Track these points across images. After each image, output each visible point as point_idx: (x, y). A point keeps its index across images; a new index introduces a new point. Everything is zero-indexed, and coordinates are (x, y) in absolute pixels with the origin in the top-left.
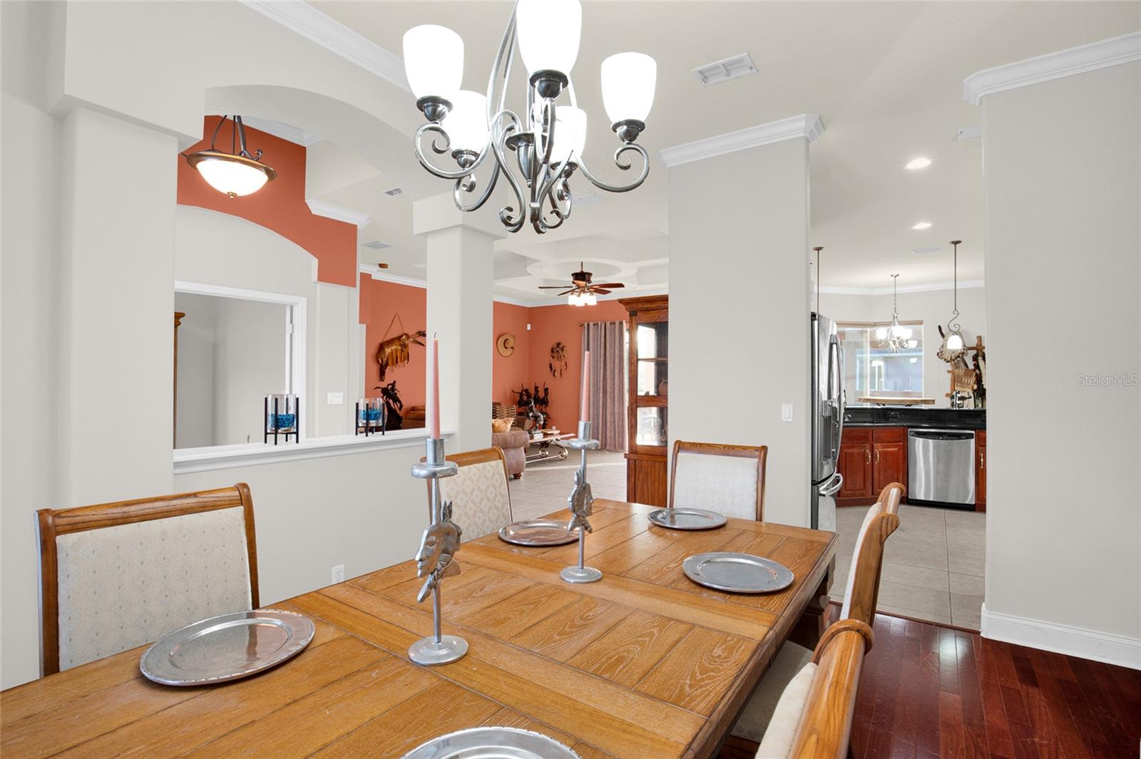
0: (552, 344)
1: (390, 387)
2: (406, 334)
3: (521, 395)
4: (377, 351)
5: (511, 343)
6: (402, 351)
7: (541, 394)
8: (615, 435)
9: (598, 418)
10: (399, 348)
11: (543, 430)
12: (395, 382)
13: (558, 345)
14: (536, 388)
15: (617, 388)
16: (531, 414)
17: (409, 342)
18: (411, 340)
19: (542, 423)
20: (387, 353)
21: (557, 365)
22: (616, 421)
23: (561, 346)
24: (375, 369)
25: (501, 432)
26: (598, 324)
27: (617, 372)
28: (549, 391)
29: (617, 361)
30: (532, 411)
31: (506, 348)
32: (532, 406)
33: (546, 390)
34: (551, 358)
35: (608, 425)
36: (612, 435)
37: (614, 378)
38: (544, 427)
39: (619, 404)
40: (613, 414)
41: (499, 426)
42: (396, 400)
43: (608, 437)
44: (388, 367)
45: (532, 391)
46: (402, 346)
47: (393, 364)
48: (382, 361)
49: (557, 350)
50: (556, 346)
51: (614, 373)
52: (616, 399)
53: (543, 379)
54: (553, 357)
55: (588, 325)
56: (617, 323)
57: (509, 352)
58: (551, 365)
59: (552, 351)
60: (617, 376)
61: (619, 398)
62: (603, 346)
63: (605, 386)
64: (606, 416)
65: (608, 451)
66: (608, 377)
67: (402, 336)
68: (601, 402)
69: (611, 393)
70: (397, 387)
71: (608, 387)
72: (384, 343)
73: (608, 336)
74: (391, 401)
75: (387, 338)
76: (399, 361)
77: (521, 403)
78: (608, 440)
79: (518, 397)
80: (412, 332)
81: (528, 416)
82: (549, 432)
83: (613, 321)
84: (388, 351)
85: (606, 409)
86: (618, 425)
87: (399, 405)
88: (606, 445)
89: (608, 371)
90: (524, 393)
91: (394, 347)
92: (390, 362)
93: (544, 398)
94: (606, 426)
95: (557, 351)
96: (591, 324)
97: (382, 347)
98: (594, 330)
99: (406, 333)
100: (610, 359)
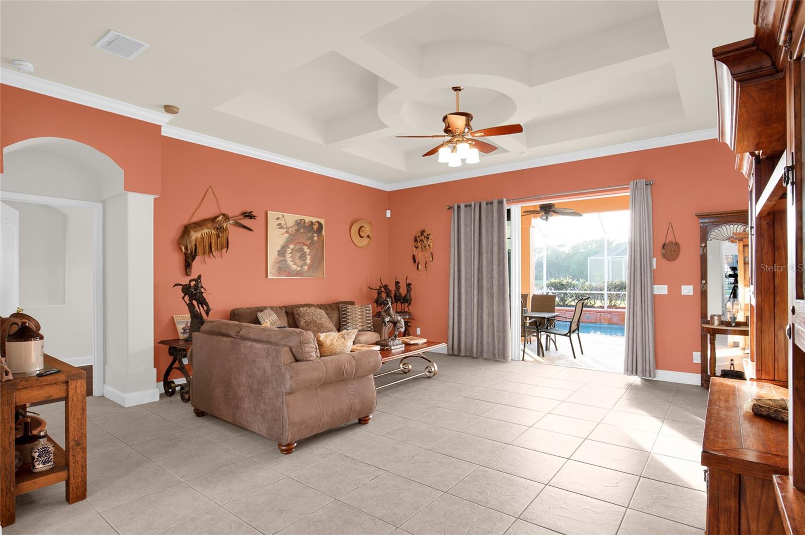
0: (416, 231)
1: (193, 283)
2: (224, 215)
3: (379, 293)
4: (179, 235)
5: (367, 230)
6: (218, 236)
7: (403, 291)
8: (494, 340)
9: (472, 319)
10: (214, 232)
11: (404, 339)
12: (199, 277)
13: (423, 232)
14: (397, 283)
15: (495, 282)
16: (387, 319)
17: (228, 225)
18: (231, 222)
19: (403, 330)
20: (193, 238)
21: (420, 256)
22: (496, 323)
23: (425, 234)
24: (177, 260)
25: (335, 354)
26: (470, 206)
27: (495, 262)
28: (412, 286)
29: (496, 249)
30: (389, 315)
31: (361, 237)
32: (389, 308)
33: (409, 285)
34: (414, 249)
35: (485, 328)
36: (490, 340)
37: (492, 270)
38: (405, 334)
39: (499, 303)
40: (491, 315)
41: (332, 344)
42: (203, 302)
43: (485, 342)
44: (197, 257)
45: (392, 288)
46: (218, 229)
47: (204, 253)
48: (186, 248)
49: (421, 238)
50: (419, 234)
51: (492, 264)
52: (495, 296)
53: (405, 273)
54: (416, 248)
55: (459, 207)
56: (495, 202)
57: (364, 242)
58: (414, 257)
59: (416, 240)
60: (495, 267)
61: (498, 295)
62: (477, 231)
63: (480, 281)
64: (482, 318)
65: (485, 359)
66: (484, 269)
67: (218, 217)
68: (476, 301)
69: (488, 288)
70: (204, 282)
71: (485, 282)
72: (190, 225)
73: (483, 219)
74: (195, 302)
75: (196, 219)
76: (213, 249)
77: (379, 302)
78: (485, 347)
79: (376, 295)
80: (234, 211)
81: (384, 322)
82: (412, 342)
83: (490, 200)
84: (195, 235)
85: (482, 309)
86: (498, 327)
87: (205, 308)
88: (482, 353)
89: (485, 262)
90: (383, 289)
91: (206, 231)
92: (200, 250)
93: (406, 295)
94: (482, 329)
95: (421, 240)
96: (462, 206)
97: (186, 230)
98: (466, 213)
99: (224, 212)
100: (487, 247)
